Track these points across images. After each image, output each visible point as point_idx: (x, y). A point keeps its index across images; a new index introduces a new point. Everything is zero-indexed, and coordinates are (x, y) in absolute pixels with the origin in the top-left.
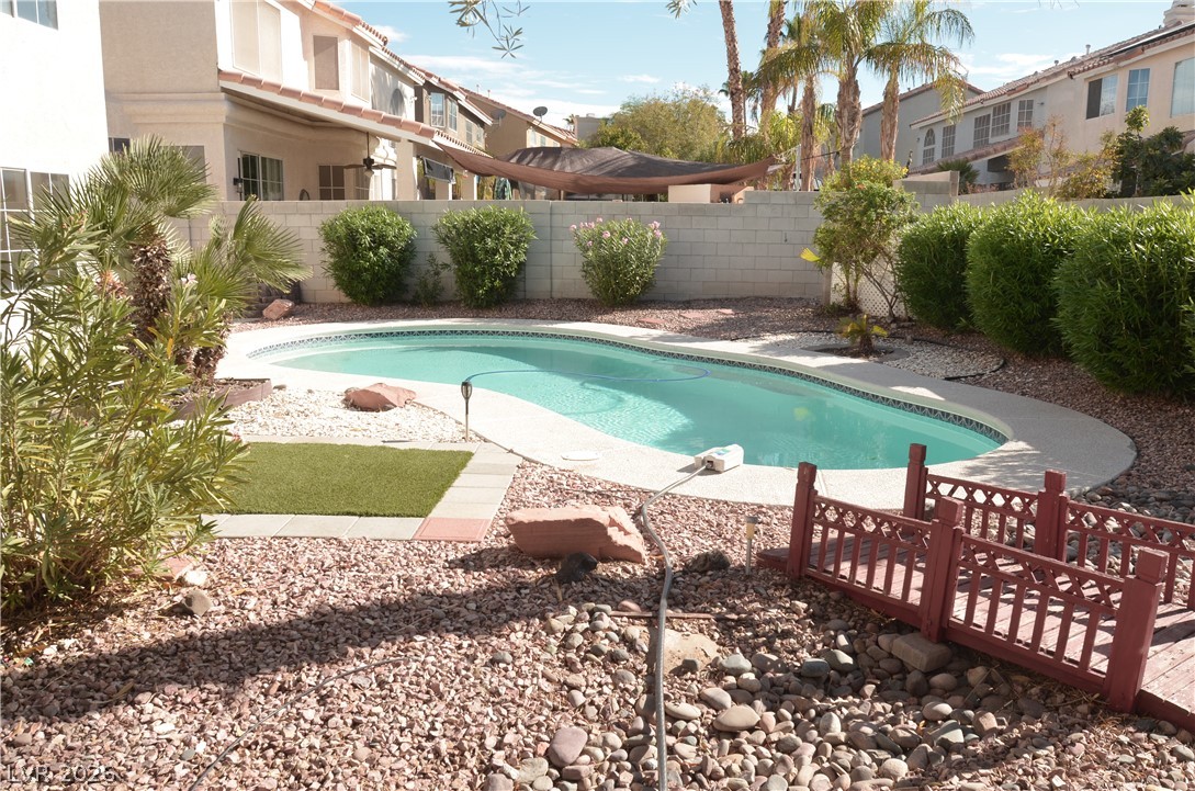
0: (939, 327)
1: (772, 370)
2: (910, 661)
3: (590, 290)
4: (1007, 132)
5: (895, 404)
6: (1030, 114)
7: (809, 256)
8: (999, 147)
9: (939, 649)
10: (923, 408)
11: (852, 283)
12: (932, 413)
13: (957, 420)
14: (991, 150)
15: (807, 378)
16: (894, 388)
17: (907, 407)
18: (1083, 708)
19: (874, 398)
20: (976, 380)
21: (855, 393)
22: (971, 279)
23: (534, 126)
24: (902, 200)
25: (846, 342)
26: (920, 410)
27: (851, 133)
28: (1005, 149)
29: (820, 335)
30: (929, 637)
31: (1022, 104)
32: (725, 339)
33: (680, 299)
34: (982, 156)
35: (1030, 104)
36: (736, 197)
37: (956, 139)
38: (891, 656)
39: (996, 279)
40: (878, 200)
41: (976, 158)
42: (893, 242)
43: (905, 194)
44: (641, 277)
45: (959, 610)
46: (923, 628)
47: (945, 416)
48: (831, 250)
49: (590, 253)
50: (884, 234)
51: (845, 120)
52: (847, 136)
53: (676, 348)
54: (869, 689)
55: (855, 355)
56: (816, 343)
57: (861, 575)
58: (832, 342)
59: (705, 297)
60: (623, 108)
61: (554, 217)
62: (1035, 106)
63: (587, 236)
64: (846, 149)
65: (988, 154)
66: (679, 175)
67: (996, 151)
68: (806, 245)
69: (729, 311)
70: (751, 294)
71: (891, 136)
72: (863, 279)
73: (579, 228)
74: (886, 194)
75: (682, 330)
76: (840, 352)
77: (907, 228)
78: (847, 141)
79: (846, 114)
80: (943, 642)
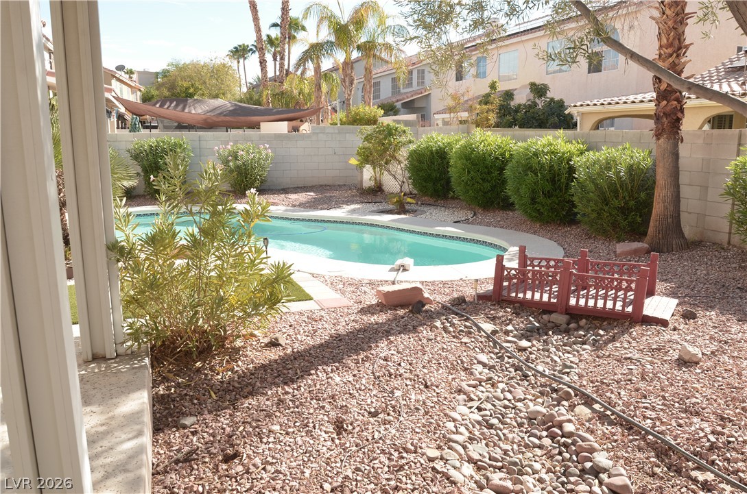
0: (431, 197)
1: (360, 224)
2: (559, 322)
3: (229, 185)
4: (412, 87)
5: (438, 236)
6: (423, 78)
7: (354, 161)
8: (409, 95)
9: (567, 317)
10: (453, 237)
11: (378, 176)
12: (458, 239)
13: (472, 241)
14: (405, 97)
15: (382, 227)
16: (436, 228)
17: (444, 237)
18: (627, 323)
19: (425, 234)
20: (467, 221)
21: (413, 232)
22: (453, 172)
23: (116, 77)
24: (404, 132)
25: (391, 207)
26: (452, 238)
27: (351, 91)
28: (412, 96)
29: (371, 205)
30: (561, 313)
31: (418, 71)
32: (321, 209)
33: (278, 188)
34: (401, 100)
35: (423, 71)
36: (301, 129)
37: (381, 90)
38: (549, 322)
39: (469, 172)
40: (394, 131)
41: (397, 101)
42: (403, 153)
43: (405, 128)
44: (260, 176)
45: (573, 302)
46: (559, 310)
47: (465, 240)
48: (367, 158)
49: (231, 164)
50: (397, 149)
51: (347, 84)
52: (349, 92)
53: (301, 216)
54: (550, 333)
55: (399, 213)
56: (373, 209)
57: (521, 295)
58: (381, 207)
59: (292, 186)
60: (168, 65)
61: (201, 142)
62: (426, 72)
63: (227, 154)
64: (349, 100)
65: (404, 99)
66: (263, 116)
67: (408, 97)
68: (352, 156)
69: (312, 194)
70: (317, 184)
71: (370, 92)
72: (386, 173)
73: (220, 149)
74: (397, 128)
75: (294, 206)
76: (390, 212)
77: (413, 147)
78: (349, 95)
79: (347, 80)
80: (567, 314)
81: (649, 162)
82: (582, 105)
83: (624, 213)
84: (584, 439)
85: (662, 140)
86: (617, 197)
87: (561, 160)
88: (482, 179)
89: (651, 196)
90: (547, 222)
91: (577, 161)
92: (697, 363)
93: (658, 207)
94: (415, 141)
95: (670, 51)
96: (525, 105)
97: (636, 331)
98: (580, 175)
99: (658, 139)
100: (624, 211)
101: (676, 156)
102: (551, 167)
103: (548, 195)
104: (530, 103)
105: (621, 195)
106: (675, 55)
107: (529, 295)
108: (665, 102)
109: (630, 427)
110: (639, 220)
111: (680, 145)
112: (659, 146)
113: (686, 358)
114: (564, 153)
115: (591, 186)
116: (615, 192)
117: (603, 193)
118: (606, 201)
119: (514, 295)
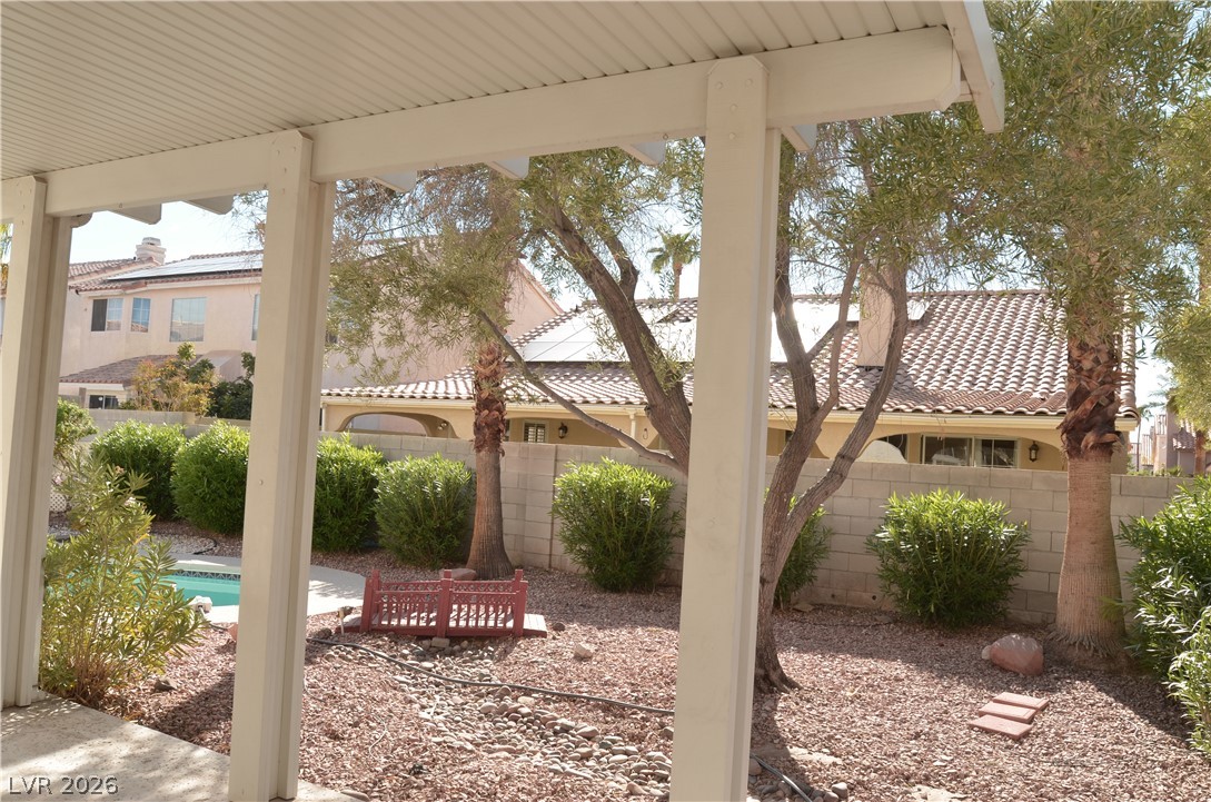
2: (443, 645)
9: (450, 639)
16: (178, 562)
18: (513, 638)
30: (444, 636)
38: (433, 645)
39: (209, 483)
45: (453, 624)
46: (440, 633)
77: (98, 440)
80: (447, 637)
81: (466, 476)
82: (329, 394)
83: (438, 536)
84: (543, 714)
85: (483, 453)
86: (430, 516)
87: (354, 469)
88: (228, 493)
89: (469, 515)
90: (335, 550)
91: (378, 471)
92: (590, 658)
93: (480, 528)
94: (98, 431)
95: (490, 357)
96: (233, 384)
97: (522, 643)
98: (384, 490)
99: (479, 451)
100: (440, 533)
101: (498, 469)
102: (342, 478)
103: (338, 514)
104: (241, 382)
105: (435, 514)
106: (496, 362)
107: (404, 622)
108: (486, 412)
109: (572, 699)
110: (456, 542)
111: (502, 460)
112: (479, 459)
113: (582, 654)
114: (358, 462)
115: (401, 505)
116: (428, 509)
117: (413, 511)
118: (416, 520)
119: (386, 623)
